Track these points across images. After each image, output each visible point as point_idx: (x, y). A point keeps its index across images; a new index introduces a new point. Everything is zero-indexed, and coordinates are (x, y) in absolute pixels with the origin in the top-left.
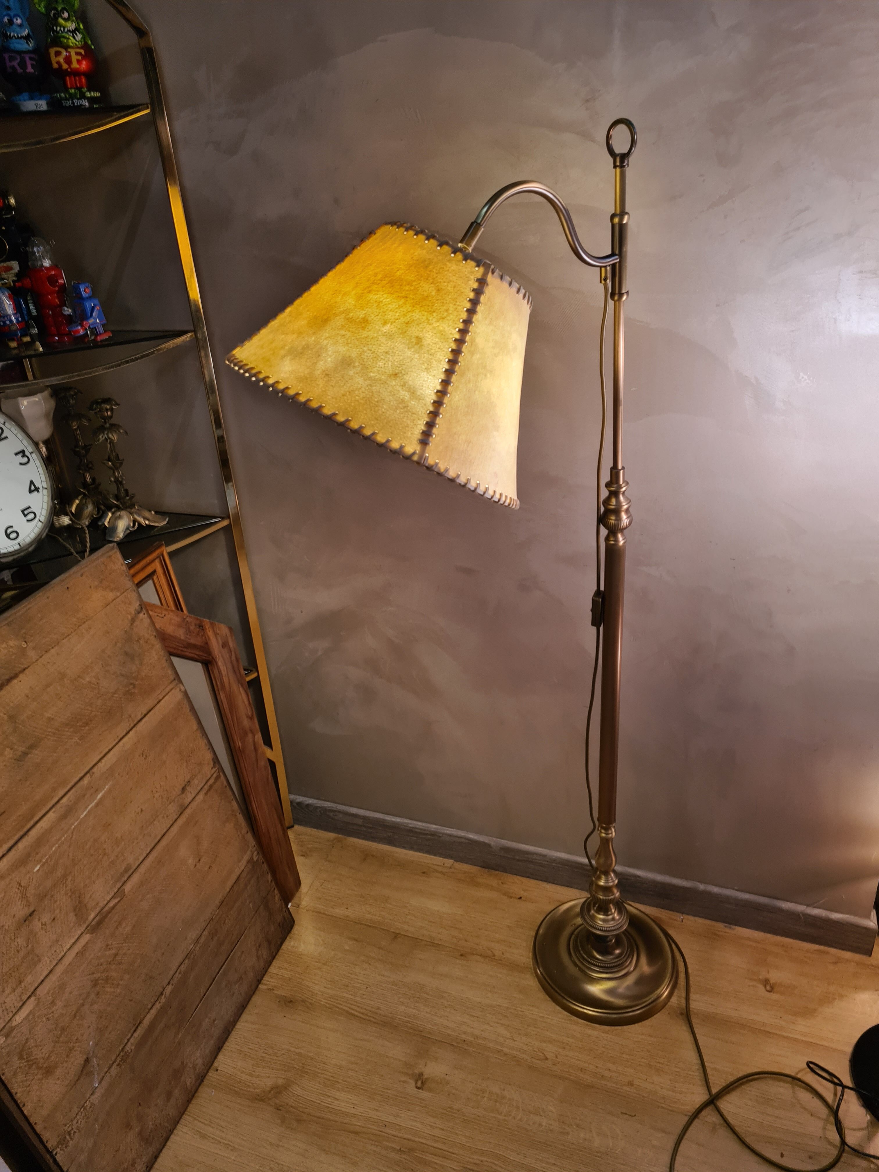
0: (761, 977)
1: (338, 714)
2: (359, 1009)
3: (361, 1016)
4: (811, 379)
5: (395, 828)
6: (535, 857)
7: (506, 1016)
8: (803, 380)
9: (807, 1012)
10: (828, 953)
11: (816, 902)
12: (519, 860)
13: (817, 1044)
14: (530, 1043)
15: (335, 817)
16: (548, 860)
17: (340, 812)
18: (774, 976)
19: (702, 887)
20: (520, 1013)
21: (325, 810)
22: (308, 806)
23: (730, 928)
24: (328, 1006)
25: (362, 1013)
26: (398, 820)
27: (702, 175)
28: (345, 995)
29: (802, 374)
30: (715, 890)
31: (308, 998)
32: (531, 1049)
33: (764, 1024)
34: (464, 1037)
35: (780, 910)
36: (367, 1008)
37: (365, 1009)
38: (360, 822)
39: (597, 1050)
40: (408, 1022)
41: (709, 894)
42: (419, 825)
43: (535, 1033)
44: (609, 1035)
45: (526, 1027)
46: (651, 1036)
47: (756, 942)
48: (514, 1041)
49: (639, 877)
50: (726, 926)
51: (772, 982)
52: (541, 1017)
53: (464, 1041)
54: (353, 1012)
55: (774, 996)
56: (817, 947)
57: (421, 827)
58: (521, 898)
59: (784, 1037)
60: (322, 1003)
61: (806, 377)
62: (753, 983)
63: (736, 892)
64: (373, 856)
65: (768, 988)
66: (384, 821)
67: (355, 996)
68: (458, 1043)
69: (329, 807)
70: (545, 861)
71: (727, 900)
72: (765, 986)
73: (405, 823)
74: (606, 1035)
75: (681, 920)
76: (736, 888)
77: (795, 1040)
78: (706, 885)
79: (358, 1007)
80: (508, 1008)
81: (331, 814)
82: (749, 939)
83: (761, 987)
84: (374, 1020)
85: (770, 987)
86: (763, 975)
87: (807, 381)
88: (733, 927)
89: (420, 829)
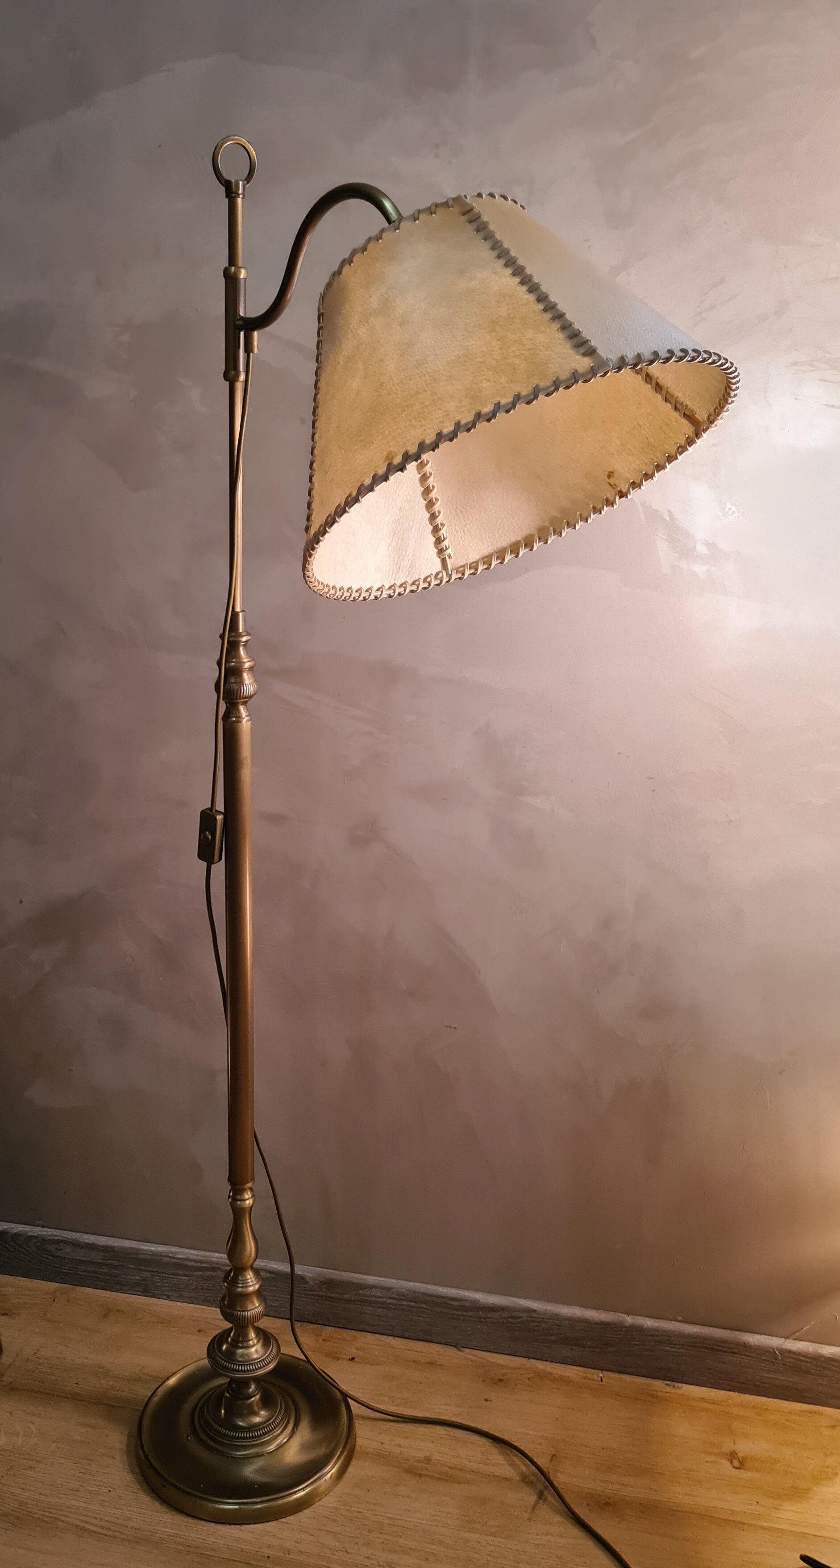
0: (724, 1450)
1: (71, 1070)
2: (97, 1522)
3: (99, 1530)
4: (741, 510)
5: (155, 1262)
6: (374, 1292)
7: (335, 1521)
8: (730, 513)
9: (798, 1494)
10: (821, 1414)
11: (798, 1331)
12: (350, 1301)
13: (815, 1535)
14: (373, 1554)
15: (59, 1254)
16: (394, 1296)
17: (66, 1242)
18: (744, 1447)
19: (629, 1320)
20: (356, 1515)
21: (44, 1241)
22: (17, 1235)
23: (674, 1387)
24: (45, 1519)
25: (102, 1527)
26: (161, 1248)
27: (586, 240)
28: (74, 1503)
29: (729, 505)
30: (649, 1323)
31: (13, 1510)
32: (375, 1562)
33: (732, 1512)
34: (267, 1552)
35: (746, 1346)
36: (110, 1519)
37: (107, 1521)
38: (98, 1257)
39: (479, 1559)
40: (177, 1535)
41: (640, 1329)
42: (193, 1254)
43: (381, 1541)
44: (495, 1539)
45: (366, 1533)
46: (562, 1536)
47: (714, 1403)
48: (348, 1553)
49: (534, 1311)
50: (667, 1385)
51: (740, 1455)
52: (389, 1518)
53: (268, 1557)
54: (87, 1526)
55: (744, 1474)
56: (805, 1407)
57: (195, 1257)
58: (353, 1359)
59: (764, 1528)
60: (36, 1516)
61: (734, 509)
62: (713, 1458)
63: (680, 1324)
64: (118, 1311)
65: (736, 1463)
66: (137, 1251)
67: (90, 1504)
68: (258, 1561)
69: (50, 1236)
70: (391, 1298)
71: (668, 1338)
72: (731, 1462)
73: (172, 1252)
74: (491, 1538)
75: (600, 1380)
76: (680, 1318)
77: (783, 1531)
78: (635, 1317)
79: (95, 1518)
80: (336, 1509)
81: (52, 1248)
82: (703, 1400)
83: (726, 1463)
84: (123, 1536)
85: (739, 1462)
86: (728, 1446)
87: (736, 514)
88: (680, 1385)
89: (195, 1261)
